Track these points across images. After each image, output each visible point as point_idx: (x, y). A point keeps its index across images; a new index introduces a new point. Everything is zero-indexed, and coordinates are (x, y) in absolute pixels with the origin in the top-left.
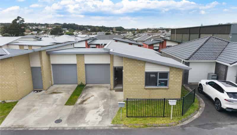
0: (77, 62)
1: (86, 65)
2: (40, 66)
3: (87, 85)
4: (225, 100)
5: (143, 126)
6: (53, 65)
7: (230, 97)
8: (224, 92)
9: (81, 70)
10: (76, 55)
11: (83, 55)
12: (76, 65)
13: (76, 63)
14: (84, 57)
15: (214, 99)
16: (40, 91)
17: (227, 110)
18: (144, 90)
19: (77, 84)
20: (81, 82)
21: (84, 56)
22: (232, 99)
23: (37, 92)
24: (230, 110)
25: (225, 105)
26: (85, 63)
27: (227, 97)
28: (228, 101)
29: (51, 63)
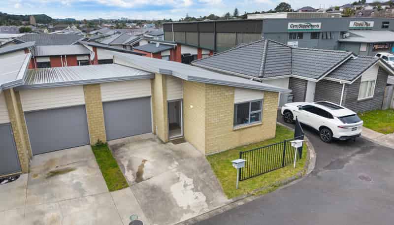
0: (86, 101)
1: (104, 103)
2: (9, 121)
3: (111, 143)
4: (339, 127)
5: (271, 187)
6: (26, 113)
7: (344, 122)
8: (334, 117)
9: (96, 115)
10: (82, 87)
11: (99, 84)
12: (84, 106)
13: (83, 103)
14: (100, 89)
15: (317, 128)
16: (17, 177)
17: (341, 139)
18: (233, 132)
19: (89, 144)
20: (97, 139)
21: (99, 87)
22: (346, 124)
23: (10, 181)
24: (344, 139)
25: (338, 134)
26: (104, 100)
27: (341, 124)
28: (342, 128)
29: (24, 110)
